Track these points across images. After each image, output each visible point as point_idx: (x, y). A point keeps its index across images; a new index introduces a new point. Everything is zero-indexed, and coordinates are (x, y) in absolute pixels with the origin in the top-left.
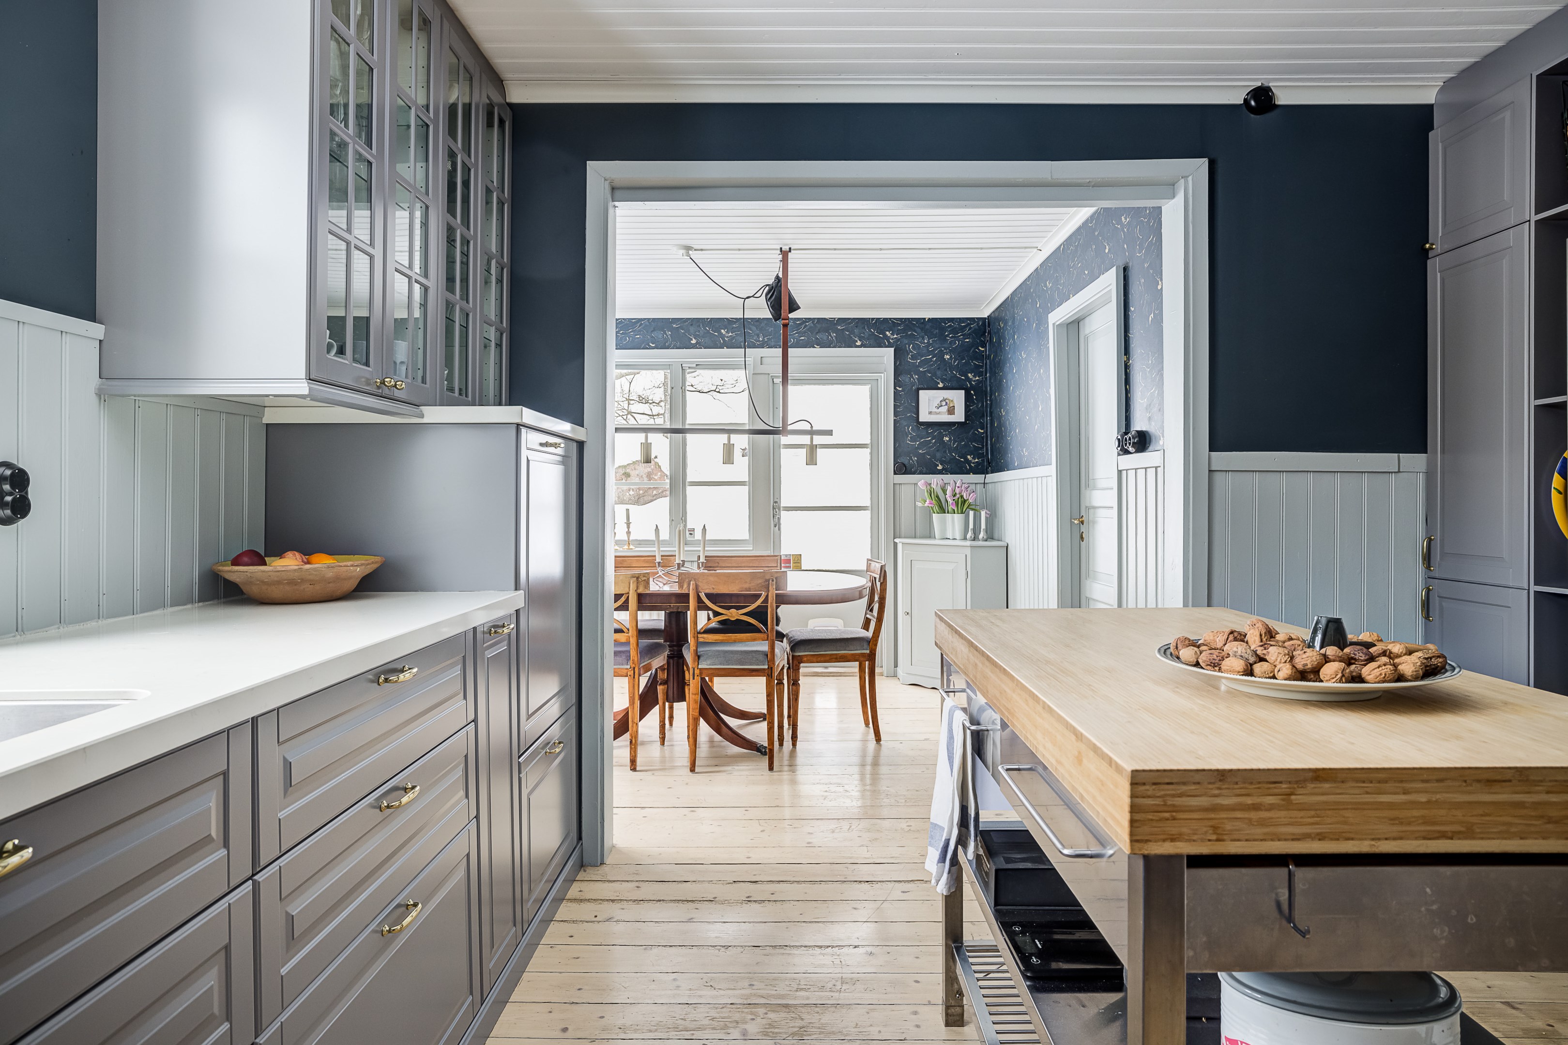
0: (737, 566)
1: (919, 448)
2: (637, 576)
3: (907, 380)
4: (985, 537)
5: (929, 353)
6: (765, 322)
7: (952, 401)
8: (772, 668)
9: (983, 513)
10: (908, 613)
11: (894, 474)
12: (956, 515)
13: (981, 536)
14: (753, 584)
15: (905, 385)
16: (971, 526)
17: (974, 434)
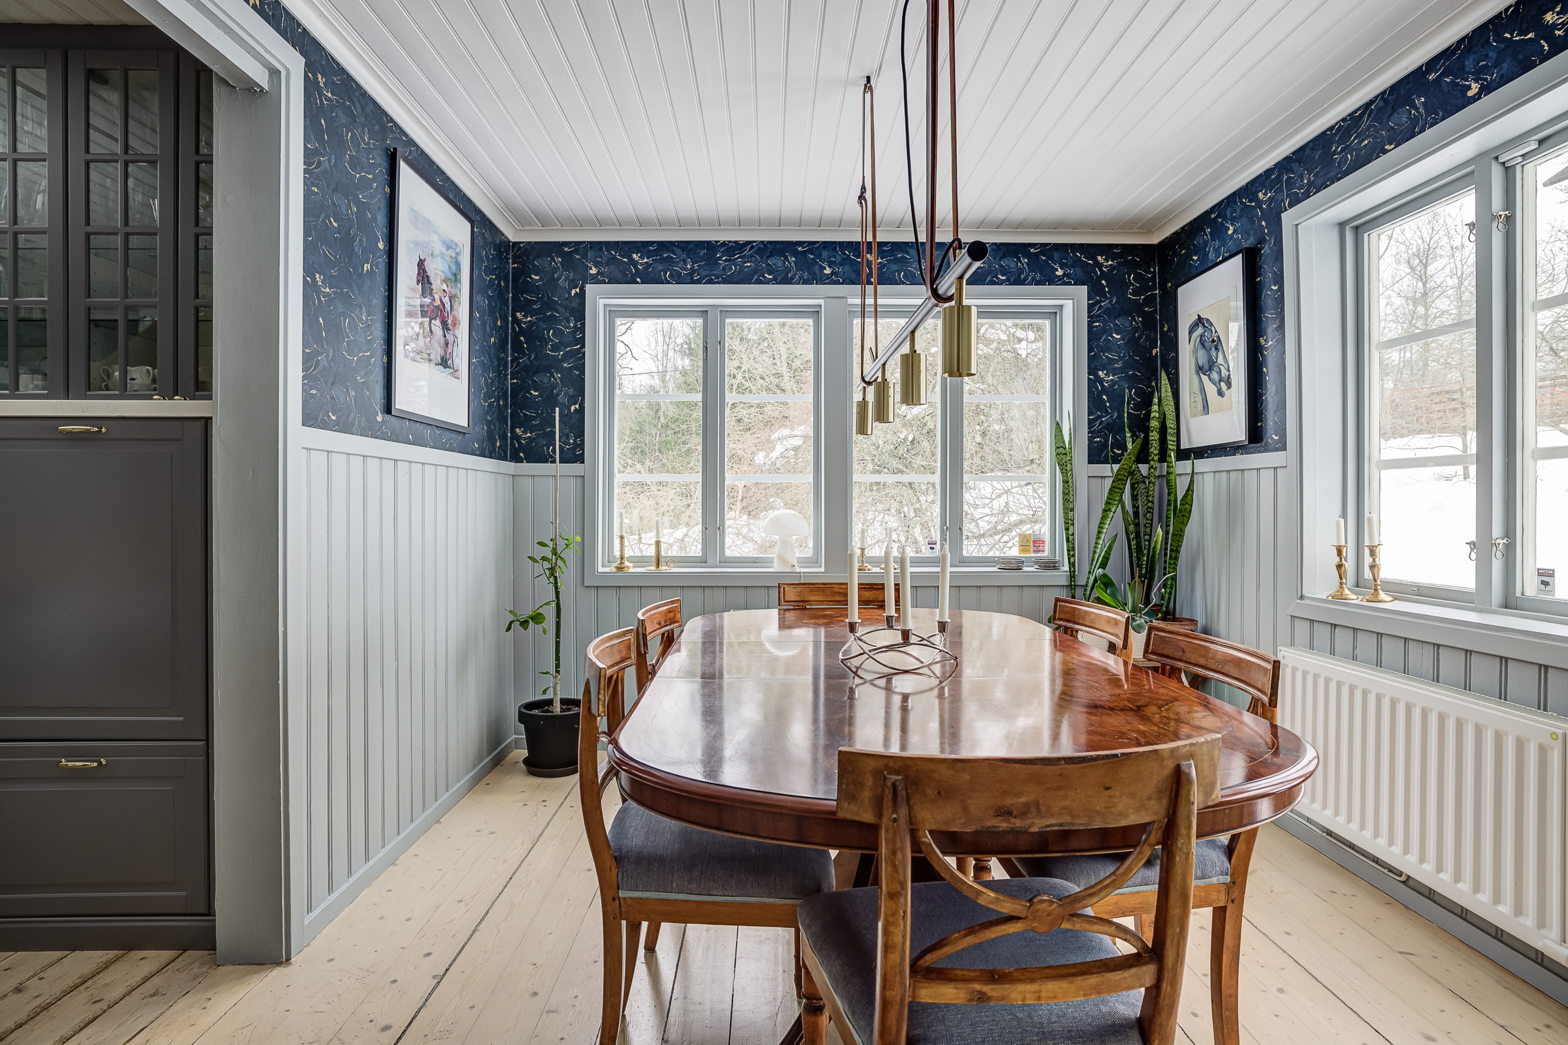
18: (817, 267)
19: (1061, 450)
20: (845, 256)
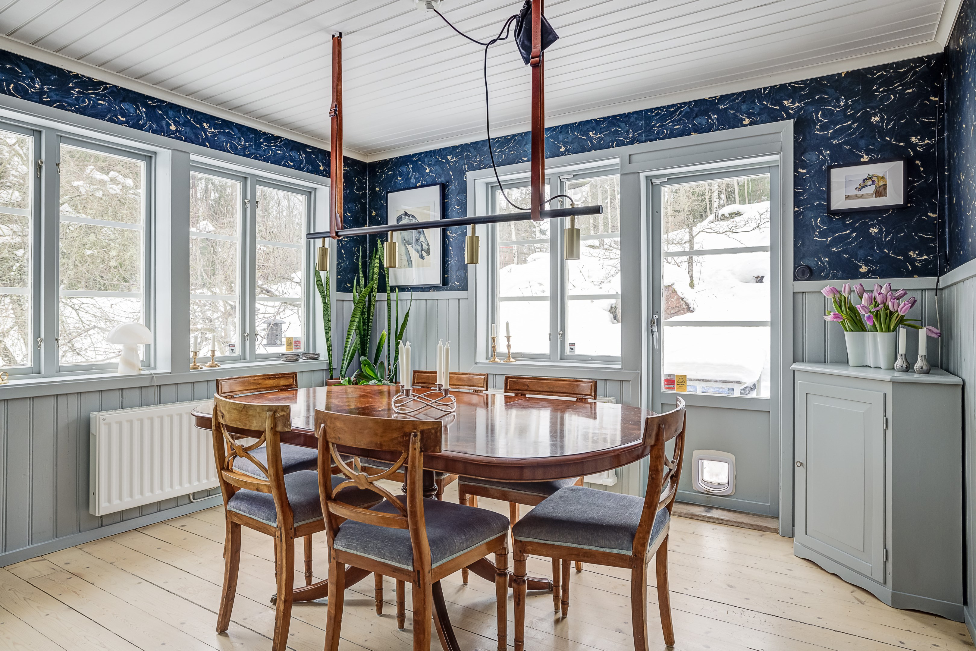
0: (548, 390)
1: (832, 244)
2: (274, 409)
3: (814, 159)
4: (925, 368)
5: (847, 118)
6: (635, 116)
7: (883, 178)
8: (418, 572)
9: (922, 333)
10: (802, 464)
11: (794, 280)
12: (879, 335)
13: (918, 365)
14: (386, 439)
15: (811, 165)
16: (902, 349)
17: (920, 220)
18: (164, 123)
19: (319, 282)
20: (187, 120)
